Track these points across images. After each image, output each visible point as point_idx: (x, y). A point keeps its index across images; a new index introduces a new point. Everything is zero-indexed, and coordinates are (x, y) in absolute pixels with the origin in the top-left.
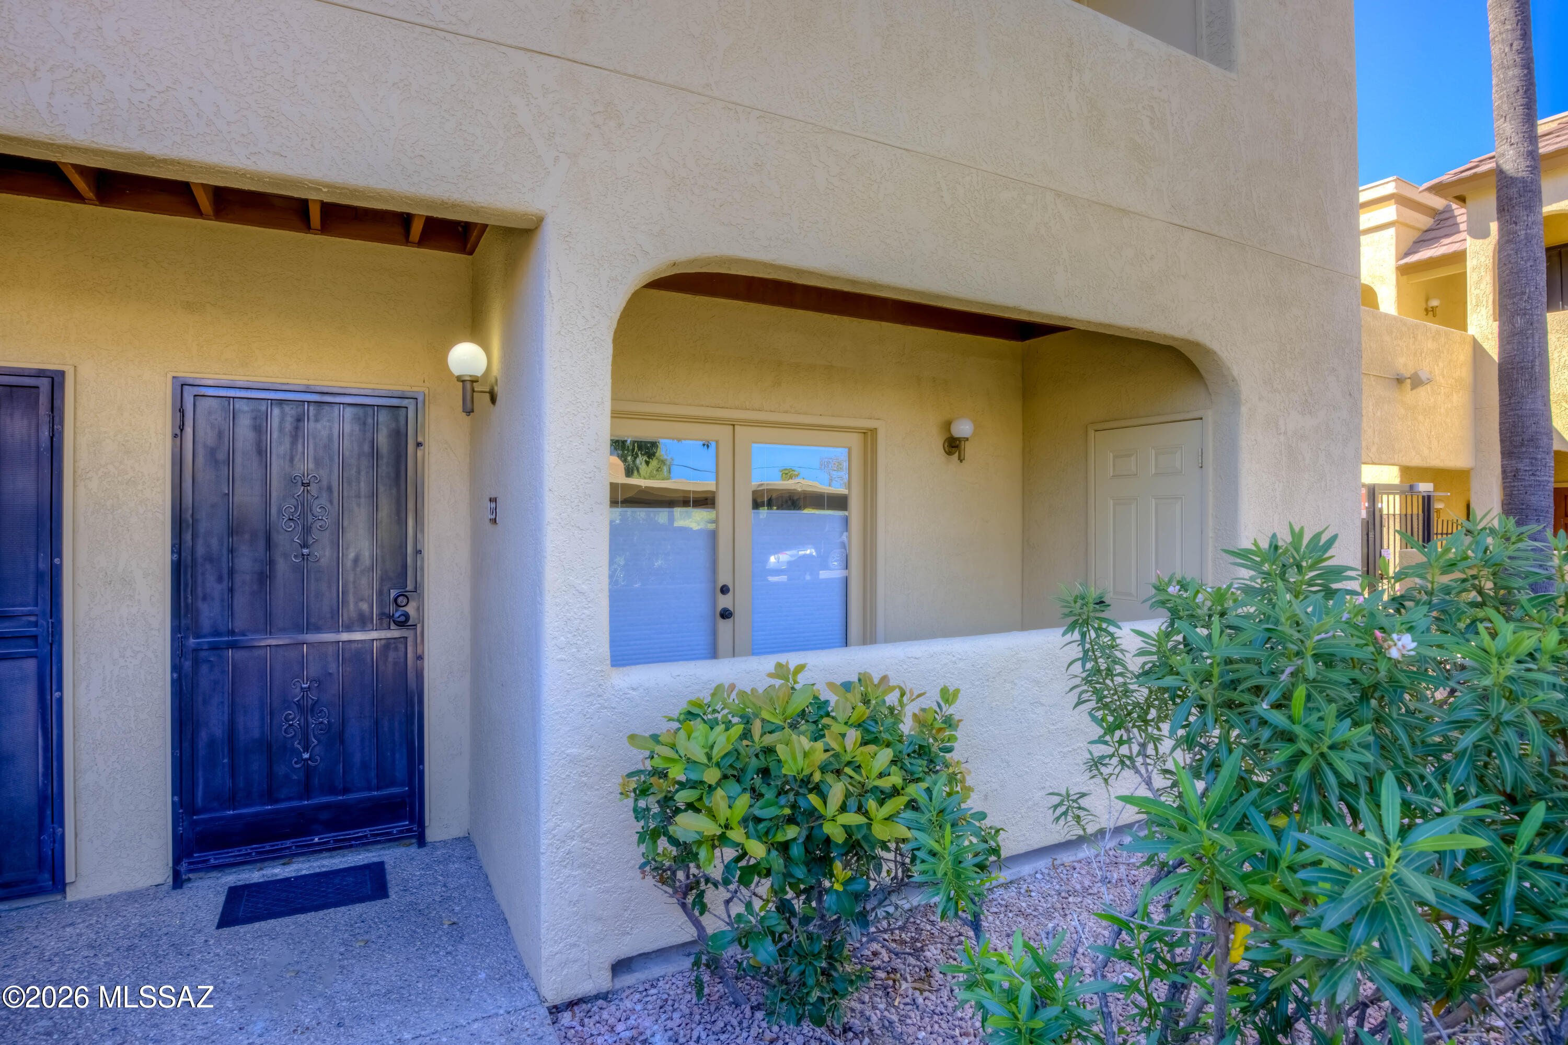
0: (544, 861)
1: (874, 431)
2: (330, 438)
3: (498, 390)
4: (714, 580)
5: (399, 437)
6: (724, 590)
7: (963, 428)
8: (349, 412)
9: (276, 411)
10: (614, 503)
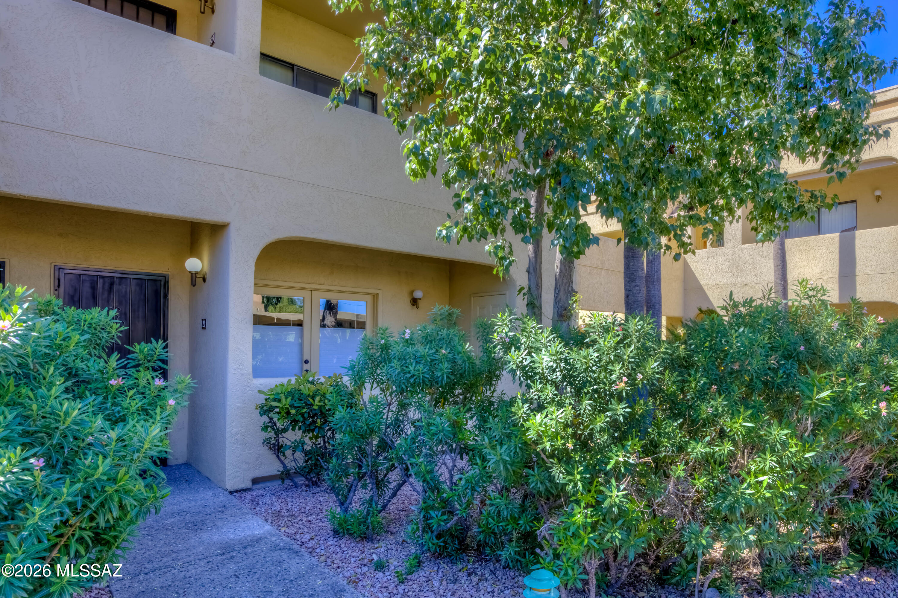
0: (227, 442)
1: (377, 294)
2: (126, 292)
3: (207, 277)
4: (302, 359)
5: (157, 293)
6: (306, 362)
7: (418, 294)
8: (135, 281)
9: (101, 280)
10: (255, 323)
